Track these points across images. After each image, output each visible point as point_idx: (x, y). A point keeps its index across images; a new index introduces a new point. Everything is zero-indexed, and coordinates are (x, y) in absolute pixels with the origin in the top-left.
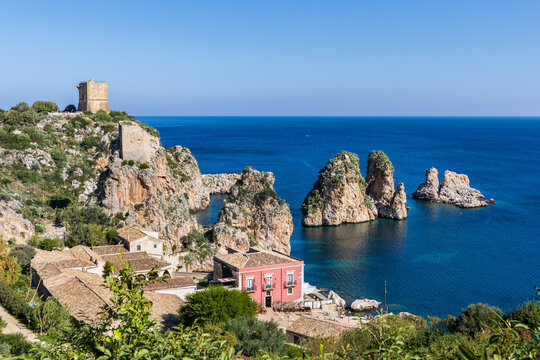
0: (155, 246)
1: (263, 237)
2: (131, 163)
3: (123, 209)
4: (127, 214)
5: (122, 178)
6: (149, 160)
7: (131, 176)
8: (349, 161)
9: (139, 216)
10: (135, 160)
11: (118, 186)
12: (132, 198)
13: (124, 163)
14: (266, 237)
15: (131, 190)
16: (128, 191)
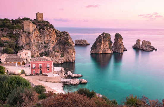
0: (26, 55)
1: (65, 55)
2: (26, 32)
3: (23, 45)
4: (24, 46)
5: (23, 36)
6: (31, 32)
7: (25, 35)
8: (105, 36)
9: (27, 47)
10: (27, 31)
11: (22, 38)
12: (26, 42)
13: (23, 32)
14: (66, 55)
15: (25, 39)
16: (24, 40)
